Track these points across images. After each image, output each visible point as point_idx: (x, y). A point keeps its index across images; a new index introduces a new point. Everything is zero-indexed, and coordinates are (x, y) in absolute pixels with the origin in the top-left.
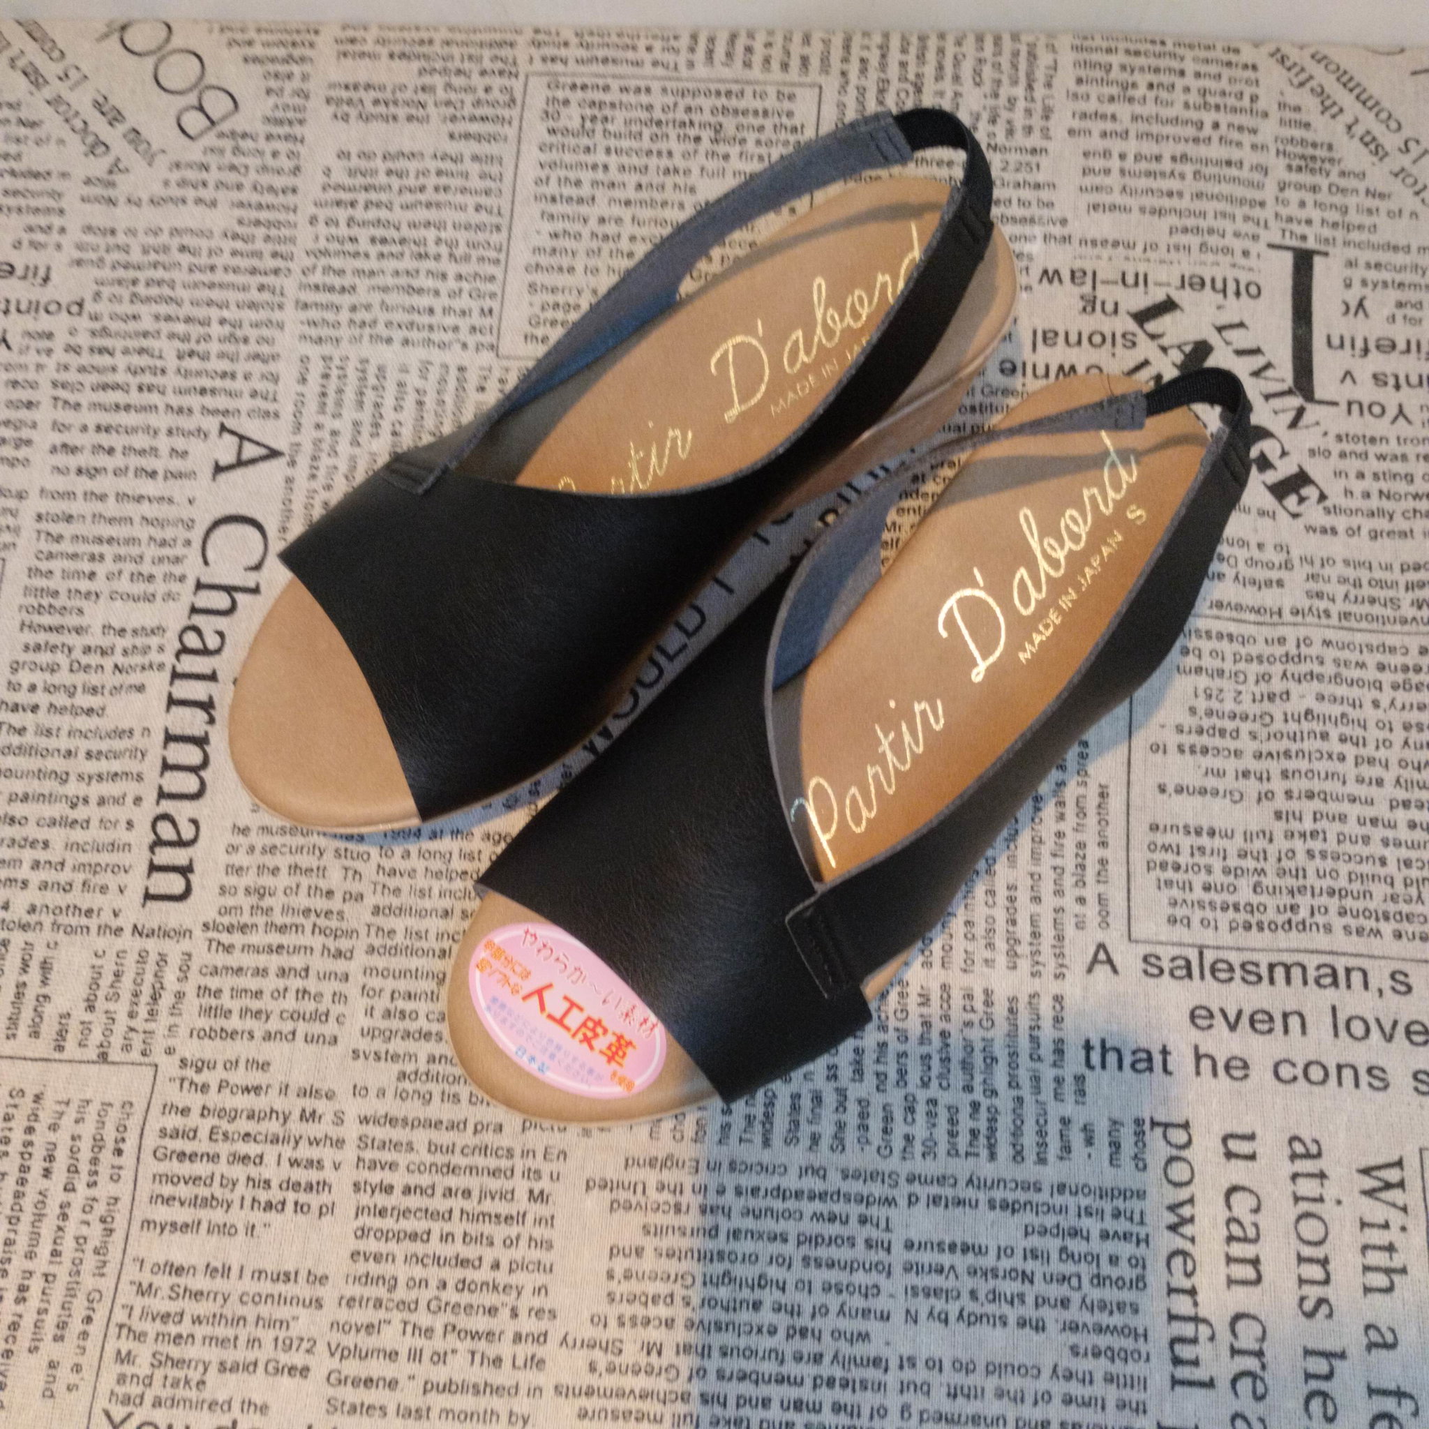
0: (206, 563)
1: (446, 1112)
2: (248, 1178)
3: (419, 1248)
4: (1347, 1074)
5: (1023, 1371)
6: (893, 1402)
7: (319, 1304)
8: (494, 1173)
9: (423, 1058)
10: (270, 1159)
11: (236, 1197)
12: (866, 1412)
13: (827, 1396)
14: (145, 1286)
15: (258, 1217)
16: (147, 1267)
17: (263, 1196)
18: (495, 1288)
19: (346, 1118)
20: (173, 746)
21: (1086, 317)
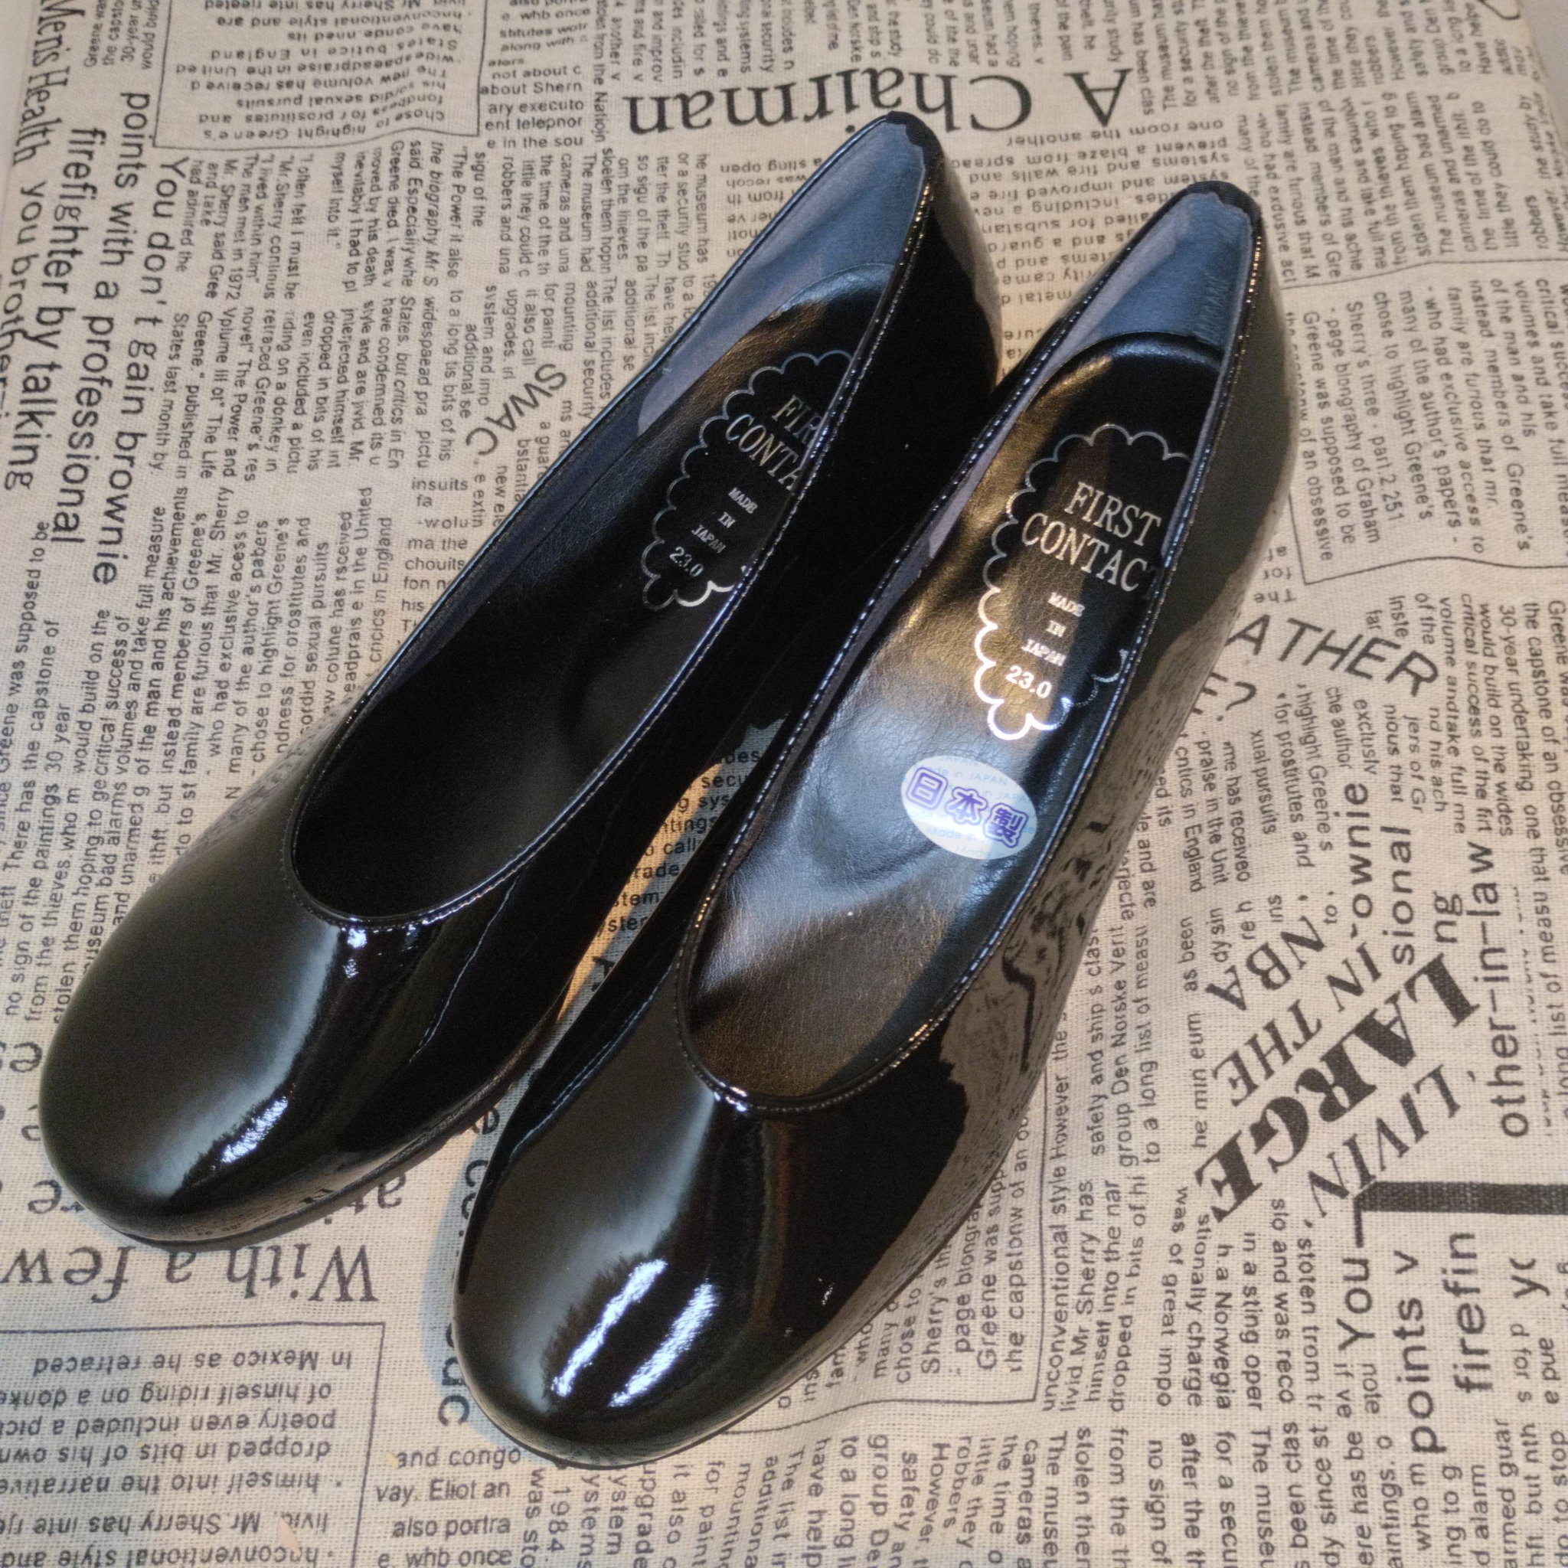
0: (973, 81)
2: (376, 221)
3: (314, 362)
6: (152, 780)
7: (269, 295)
8: (378, 409)
9: (488, 343)
10: (394, 233)
11: (362, 214)
12: (145, 755)
13: (162, 719)
14: (289, 166)
15: (345, 237)
16: (305, 164)
17: (363, 237)
18: (277, 429)
19: (431, 287)
20: (779, 94)
21: (1431, 899)
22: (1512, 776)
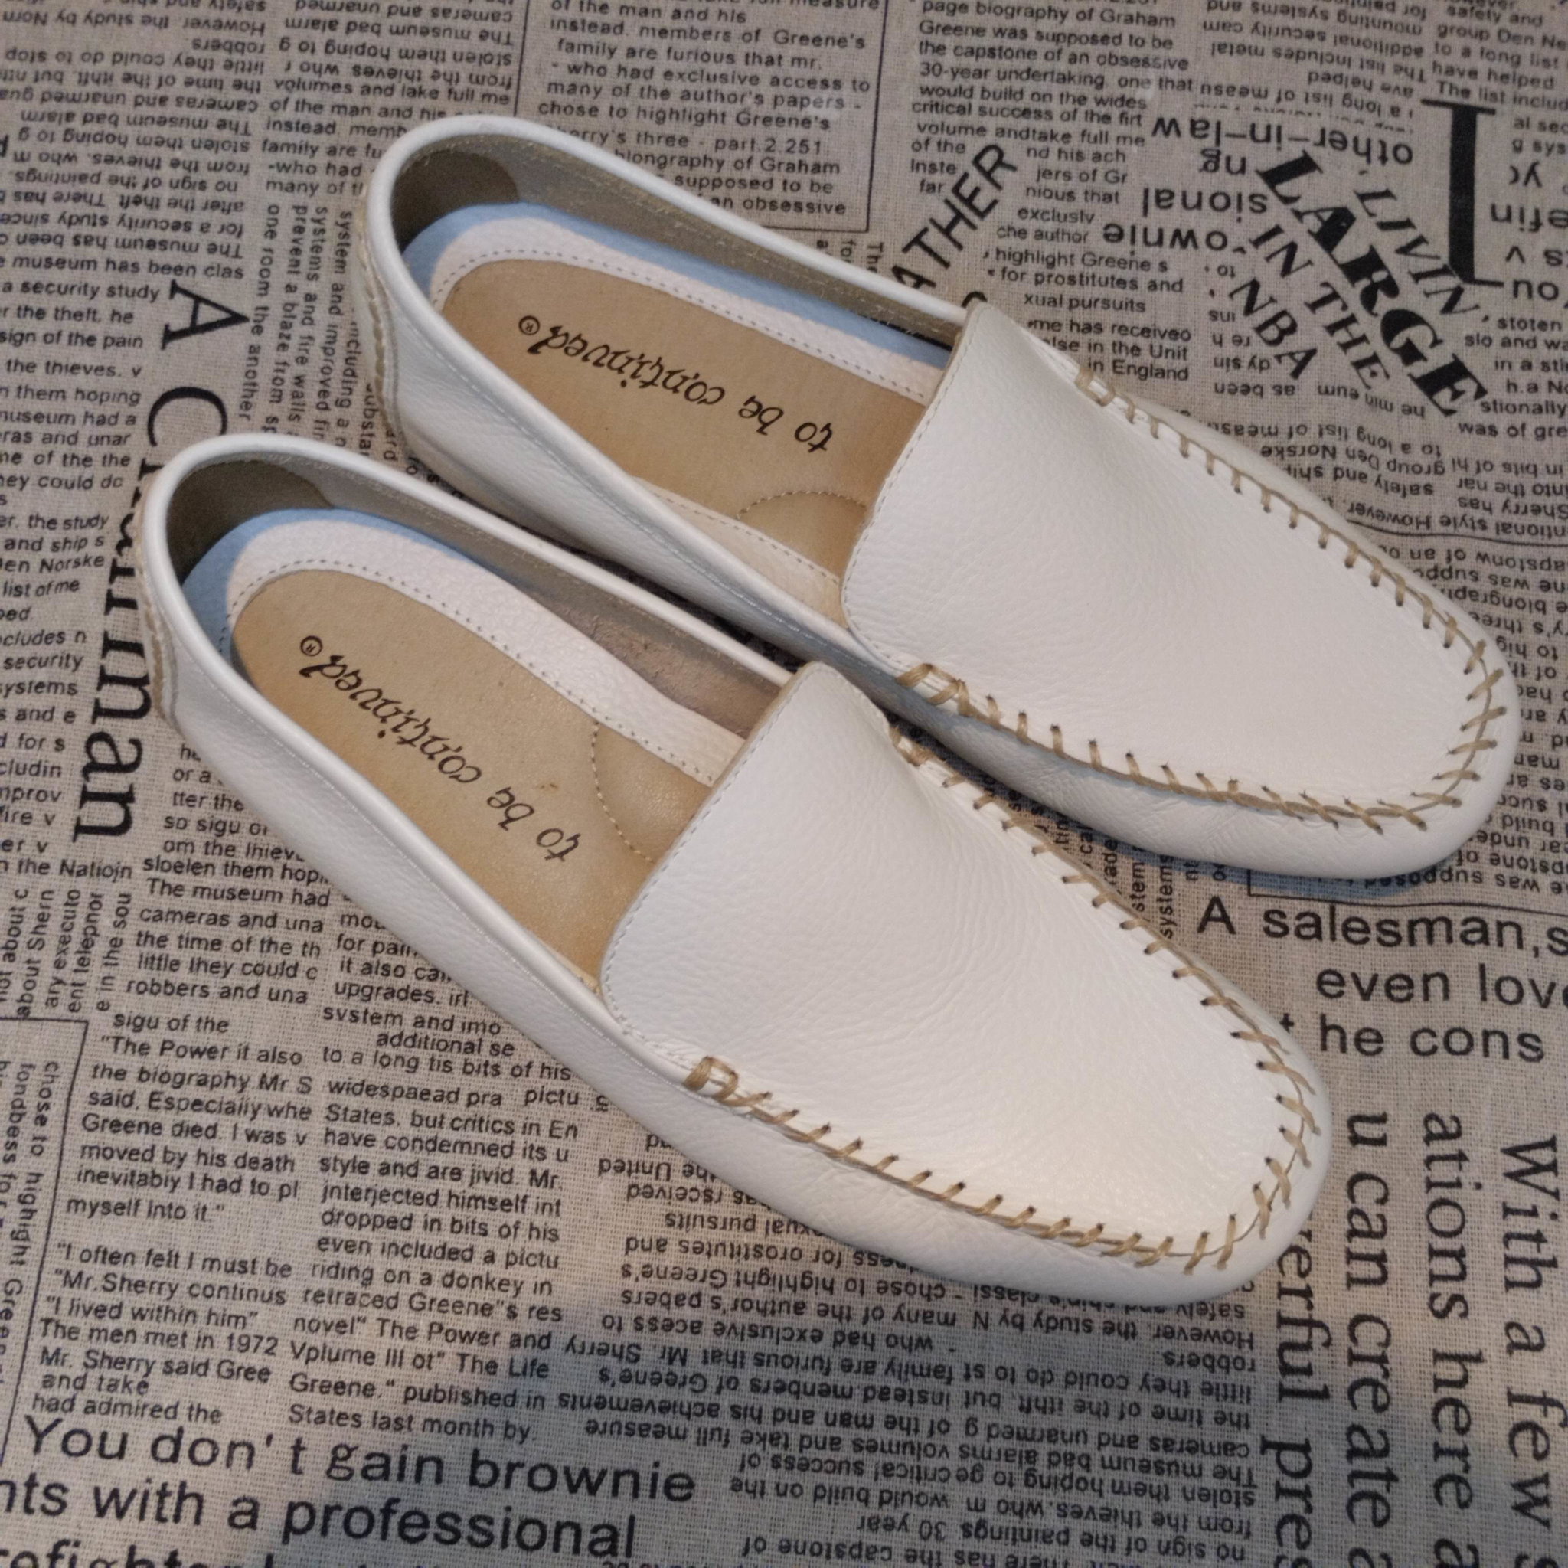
0: (153, 442)
1: (436, 1081)
2: (200, 1154)
3: (399, 1236)
4: (1495, 1042)
5: (1108, 1381)
6: (957, 1416)
7: (280, 1298)
8: (491, 1150)
9: (409, 1020)
10: (225, 1130)
11: (184, 1173)
12: (925, 1427)
13: (879, 1409)
14: (74, 1275)
15: (210, 1198)
16: (76, 1253)
17: (217, 1174)
18: (489, 1283)
19: (313, 1085)
20: (112, 654)
21: (1208, 176)
22: (1089, 91)
